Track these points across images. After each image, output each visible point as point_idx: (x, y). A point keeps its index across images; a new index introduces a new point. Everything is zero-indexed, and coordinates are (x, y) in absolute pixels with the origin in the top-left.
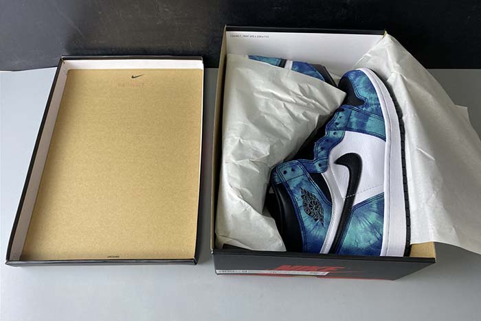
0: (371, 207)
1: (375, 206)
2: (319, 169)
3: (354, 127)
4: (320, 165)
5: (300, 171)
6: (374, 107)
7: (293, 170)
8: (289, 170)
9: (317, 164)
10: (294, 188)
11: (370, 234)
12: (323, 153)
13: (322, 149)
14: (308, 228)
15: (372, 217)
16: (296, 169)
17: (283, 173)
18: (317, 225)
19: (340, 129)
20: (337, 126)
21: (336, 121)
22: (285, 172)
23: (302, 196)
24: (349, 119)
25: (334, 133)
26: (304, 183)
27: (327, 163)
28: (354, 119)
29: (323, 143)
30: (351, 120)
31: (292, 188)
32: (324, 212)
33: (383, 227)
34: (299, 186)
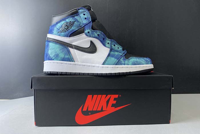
0: (67, 55)
1: (67, 57)
2: (86, 31)
3: (112, 53)
4: (88, 32)
5: (85, 22)
6: (123, 62)
7: (86, 18)
8: (85, 16)
9: (89, 30)
10: (76, 18)
11: (54, 54)
12: (96, 35)
13: (98, 35)
14: (57, 25)
15: (62, 55)
16: (86, 20)
17: (84, 13)
18: (58, 29)
19: (111, 46)
20: (113, 45)
21: (116, 45)
22: (84, 14)
23: (71, 21)
24: (117, 51)
25: (108, 43)
26: (78, 23)
27: (90, 36)
28: (116, 53)
29: (102, 36)
30: (116, 52)
31: (75, 17)
32: (64, 33)
33: (57, 60)
34: (76, 20)
